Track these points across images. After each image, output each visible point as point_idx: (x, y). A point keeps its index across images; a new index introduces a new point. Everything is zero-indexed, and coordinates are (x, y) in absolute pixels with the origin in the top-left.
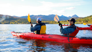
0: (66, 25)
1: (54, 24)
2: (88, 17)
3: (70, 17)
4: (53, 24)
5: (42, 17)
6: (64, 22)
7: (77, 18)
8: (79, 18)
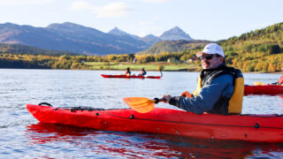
0: (134, 77)
1: (76, 67)
2: (234, 40)
3: (151, 36)
4: (69, 68)
5: (17, 32)
6: (124, 60)
7: (187, 42)
8: (193, 46)
